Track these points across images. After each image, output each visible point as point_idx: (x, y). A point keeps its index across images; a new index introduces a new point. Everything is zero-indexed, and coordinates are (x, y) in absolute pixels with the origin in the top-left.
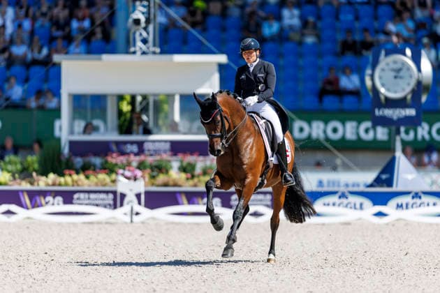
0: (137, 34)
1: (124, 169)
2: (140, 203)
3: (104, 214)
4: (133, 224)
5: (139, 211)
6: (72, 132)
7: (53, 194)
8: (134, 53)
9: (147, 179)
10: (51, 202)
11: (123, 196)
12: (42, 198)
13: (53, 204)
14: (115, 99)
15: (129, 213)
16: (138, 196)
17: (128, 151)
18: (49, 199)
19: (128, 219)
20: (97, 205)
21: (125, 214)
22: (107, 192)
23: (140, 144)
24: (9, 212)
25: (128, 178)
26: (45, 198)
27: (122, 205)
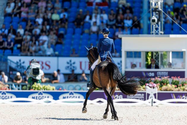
0: (154, 26)
1: (149, 83)
2: (155, 98)
3: (140, 102)
4: (153, 107)
5: (155, 101)
6: (126, 68)
7: (118, 94)
8: (153, 34)
9: (158, 88)
10: (117, 98)
11: (149, 95)
12: (114, 96)
13: (118, 98)
14: (145, 54)
15: (151, 102)
16: (155, 95)
17: (150, 75)
18: (117, 96)
19: (150, 104)
20: (137, 99)
21: (149, 102)
22: (141, 93)
23: (155, 73)
24: (100, 102)
25: (151, 87)
26: (115, 96)
27: (148, 99)
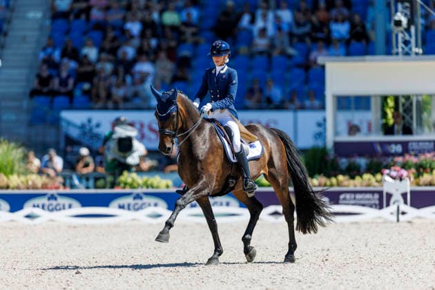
0: (400, 36)
1: (389, 169)
2: (406, 202)
3: (370, 213)
4: (400, 223)
5: (405, 211)
6: (336, 133)
8: (397, 54)
9: (412, 179)
11: (389, 196)
14: (379, 101)
15: (396, 214)
16: (404, 195)
17: (393, 151)
19: (394, 218)
20: (363, 205)
21: (392, 214)
22: (373, 192)
23: (405, 145)
25: (394, 178)
27: (388, 205)
